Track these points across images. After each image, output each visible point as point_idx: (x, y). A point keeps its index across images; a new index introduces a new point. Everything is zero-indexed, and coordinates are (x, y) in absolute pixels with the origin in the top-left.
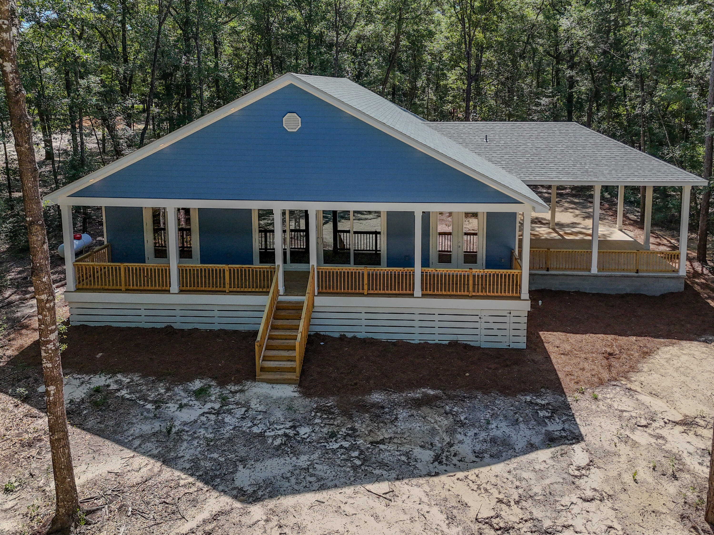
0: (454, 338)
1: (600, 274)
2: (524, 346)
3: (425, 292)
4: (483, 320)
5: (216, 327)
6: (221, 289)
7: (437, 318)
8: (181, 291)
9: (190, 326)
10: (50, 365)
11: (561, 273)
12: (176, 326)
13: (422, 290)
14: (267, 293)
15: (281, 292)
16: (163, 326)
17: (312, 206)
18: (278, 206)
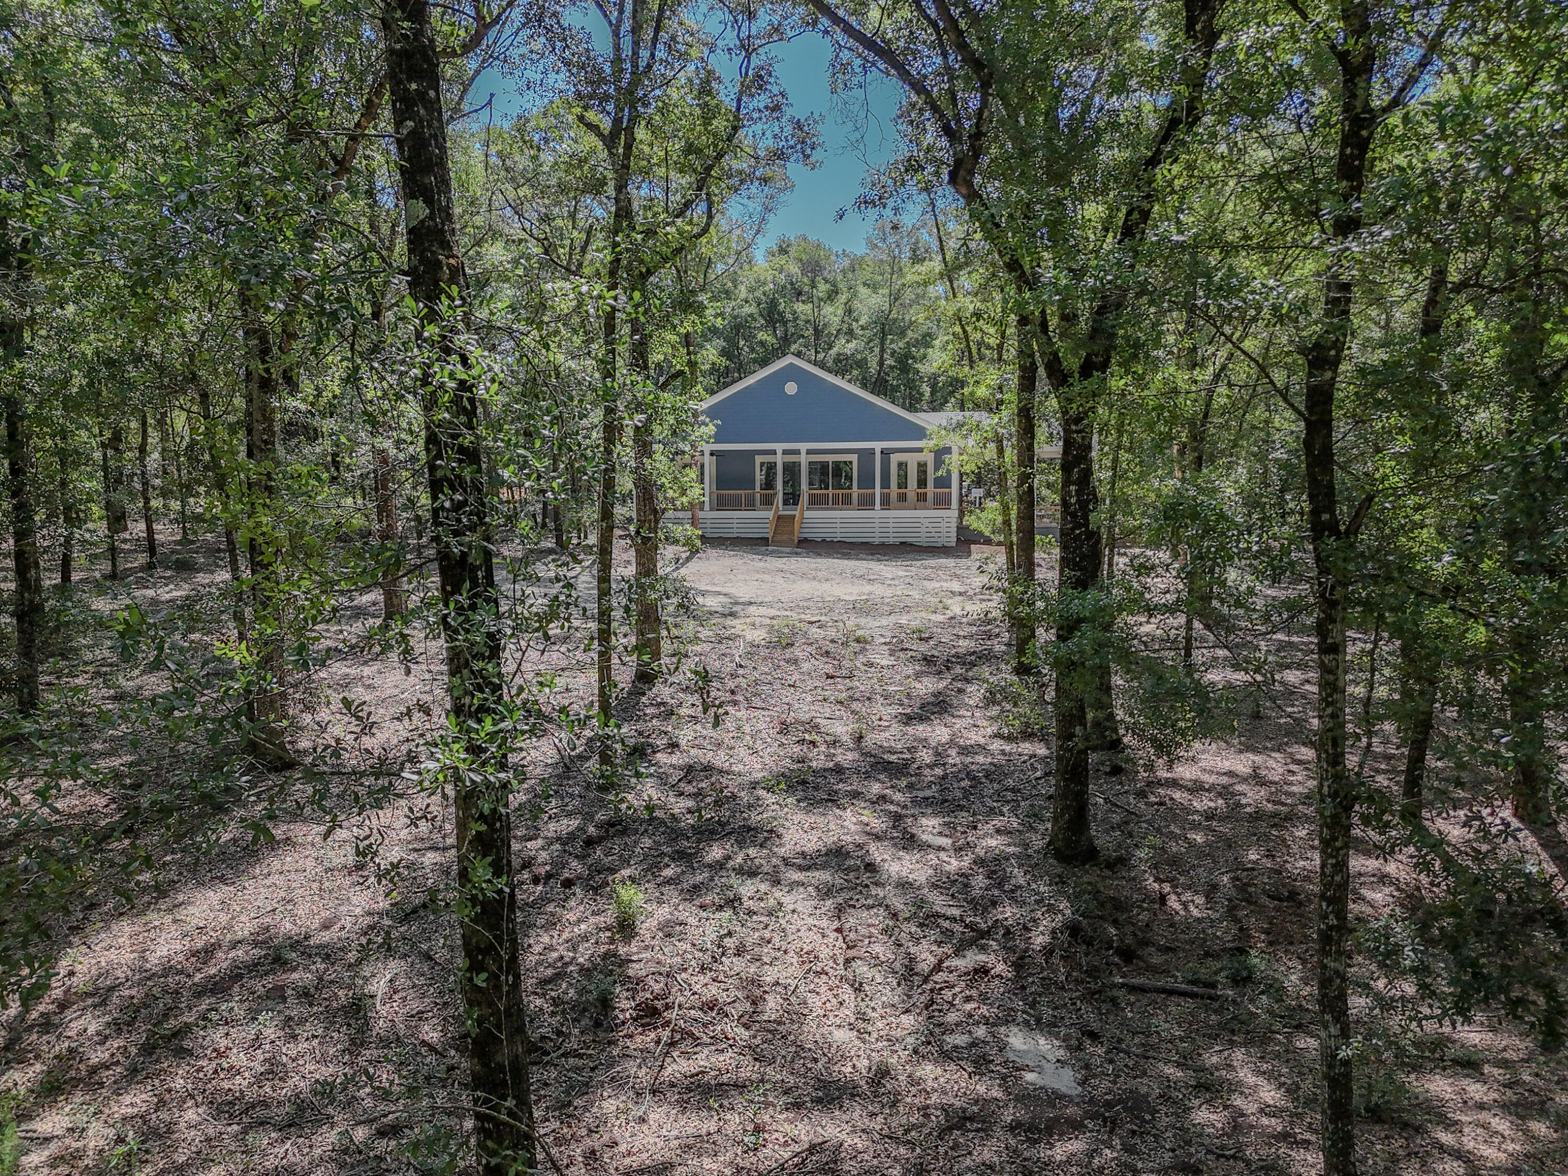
0: (903, 540)
2: (954, 544)
3: (884, 507)
4: (925, 526)
5: (735, 535)
6: (739, 508)
7: (893, 525)
8: (711, 510)
9: (717, 536)
12: (707, 536)
13: (882, 505)
14: (770, 510)
15: (781, 510)
17: (803, 447)
18: (779, 447)
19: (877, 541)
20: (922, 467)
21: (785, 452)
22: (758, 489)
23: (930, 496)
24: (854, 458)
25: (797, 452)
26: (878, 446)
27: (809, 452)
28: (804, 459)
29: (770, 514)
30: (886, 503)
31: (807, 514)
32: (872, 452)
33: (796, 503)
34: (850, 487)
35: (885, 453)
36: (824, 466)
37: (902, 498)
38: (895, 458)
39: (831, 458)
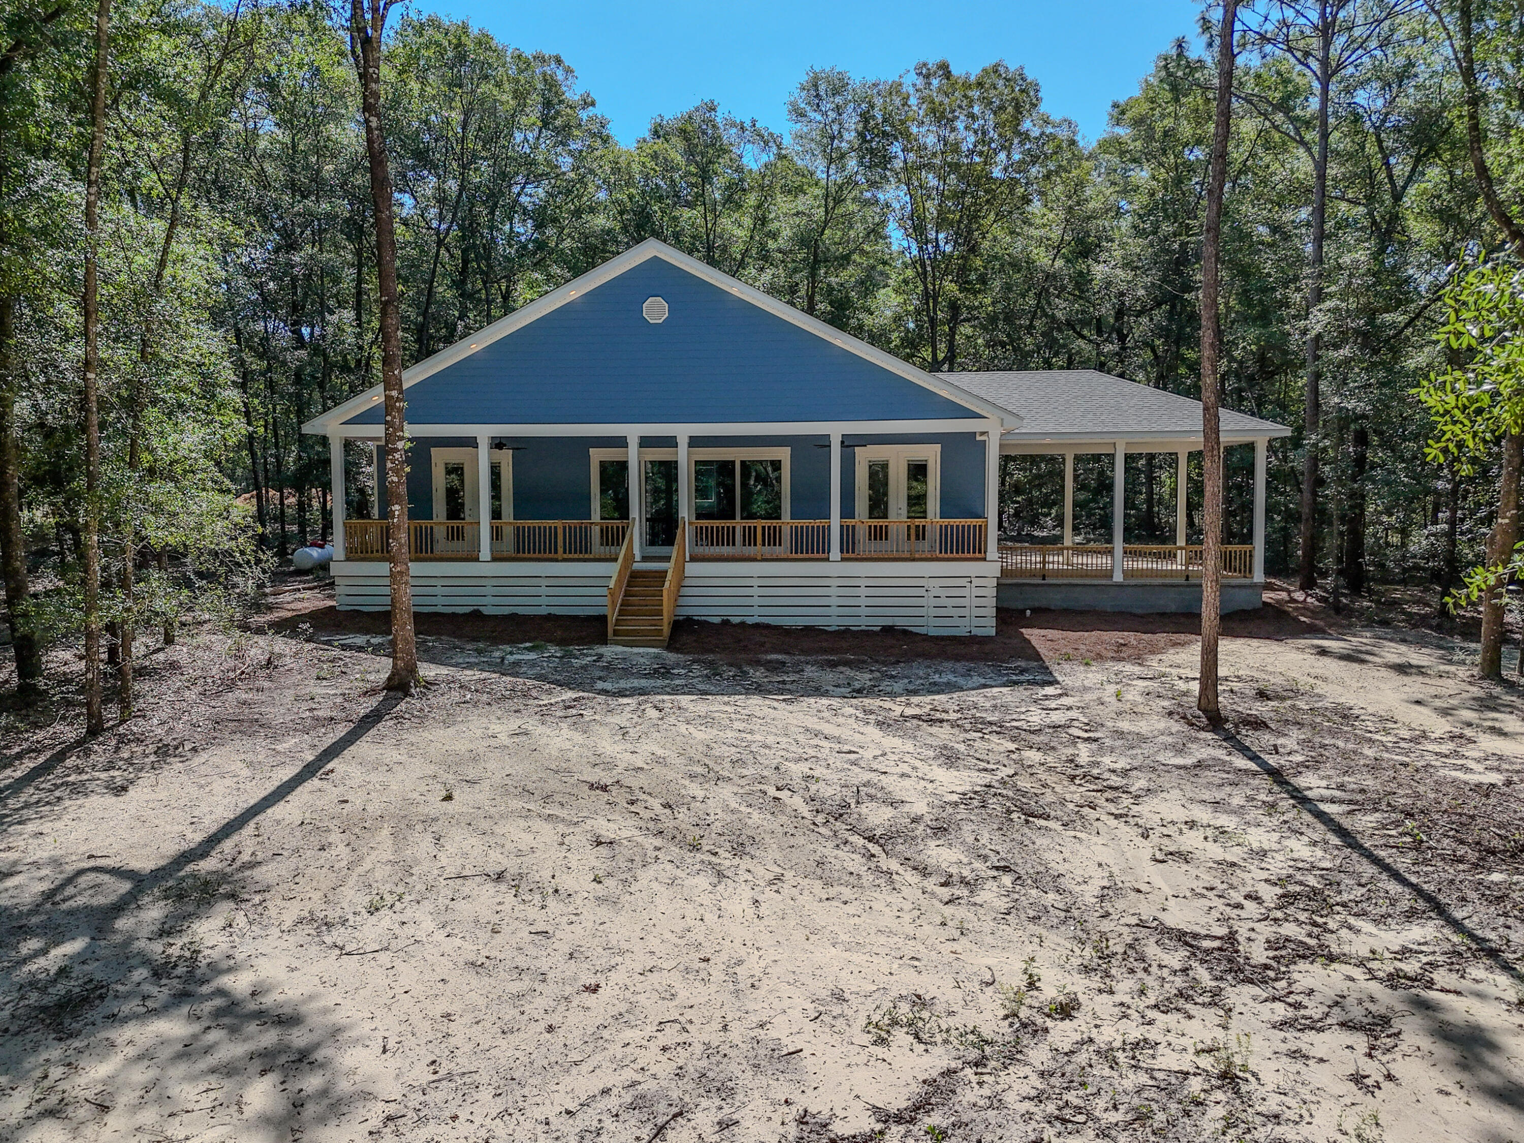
0: (888, 622)
1: (1127, 582)
2: (993, 632)
3: (846, 555)
4: (932, 594)
5: (543, 611)
6: (552, 556)
7: (863, 592)
8: (494, 559)
9: (506, 611)
10: (395, 479)
11: (1065, 581)
12: (486, 611)
13: (842, 551)
14: (616, 560)
15: (638, 558)
16: (467, 610)
17: (683, 431)
18: (633, 431)
19: (833, 623)
20: (918, 471)
21: (646, 442)
22: (596, 516)
23: (933, 534)
24: (784, 454)
25: (670, 442)
26: (836, 430)
27: (694, 442)
28: (683, 456)
29: (612, 570)
30: (849, 549)
31: (692, 569)
32: (823, 442)
33: (670, 541)
34: (775, 514)
35: (850, 443)
36: (726, 468)
37: (879, 534)
38: (864, 456)
39: (737, 455)
